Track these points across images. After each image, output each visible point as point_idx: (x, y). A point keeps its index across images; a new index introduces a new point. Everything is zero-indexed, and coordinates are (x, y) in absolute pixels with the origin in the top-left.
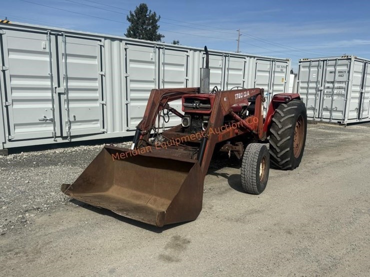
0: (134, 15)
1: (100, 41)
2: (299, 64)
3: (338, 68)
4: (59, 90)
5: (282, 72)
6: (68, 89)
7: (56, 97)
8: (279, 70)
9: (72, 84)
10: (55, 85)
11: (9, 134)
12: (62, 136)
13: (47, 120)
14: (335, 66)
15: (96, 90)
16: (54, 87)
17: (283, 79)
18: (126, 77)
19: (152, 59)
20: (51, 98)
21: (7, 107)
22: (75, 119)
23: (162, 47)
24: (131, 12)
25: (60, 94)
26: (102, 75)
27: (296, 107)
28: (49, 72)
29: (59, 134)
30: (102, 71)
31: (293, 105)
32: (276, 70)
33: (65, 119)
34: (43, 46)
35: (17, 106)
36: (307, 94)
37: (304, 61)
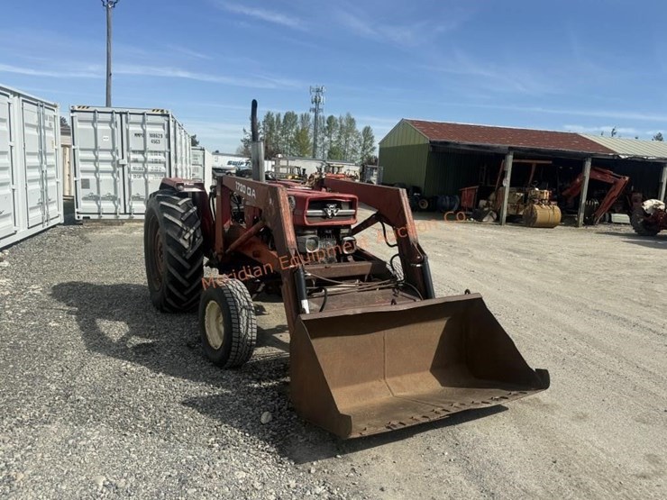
2: (71, 115)
3: (149, 129)
14: (143, 123)
36: (97, 171)
37: (80, 109)
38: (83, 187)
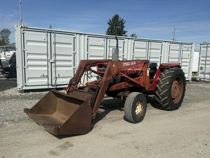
0: (112, 21)
1: (74, 35)
2: (200, 46)
4: (51, 61)
5: (188, 50)
6: (55, 60)
7: (49, 64)
8: (186, 49)
9: (58, 58)
10: (49, 58)
11: (25, 83)
12: (51, 85)
13: (44, 76)
15: (71, 61)
16: (48, 59)
17: (189, 55)
18: (87, 54)
19: (102, 44)
20: (47, 65)
21: (25, 69)
22: (59, 76)
23: (108, 37)
24: (110, 20)
25: (51, 63)
26: (74, 53)
27: (173, 71)
28: (46, 52)
29: (50, 83)
30: (74, 51)
31: (172, 70)
32: (183, 50)
33: (54, 76)
34: (44, 39)
35: (29, 68)
36: (205, 64)
37: (203, 43)
38: (200, 69)
